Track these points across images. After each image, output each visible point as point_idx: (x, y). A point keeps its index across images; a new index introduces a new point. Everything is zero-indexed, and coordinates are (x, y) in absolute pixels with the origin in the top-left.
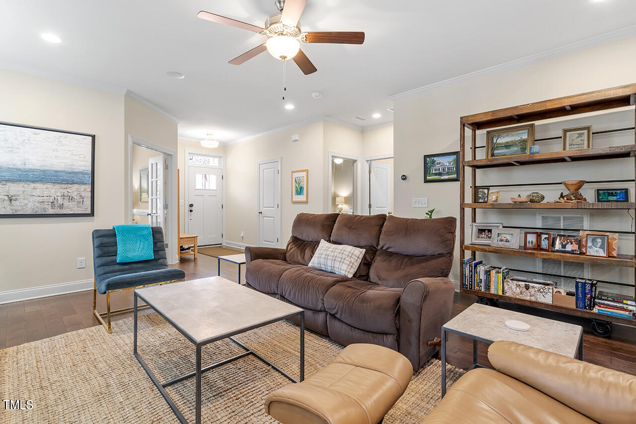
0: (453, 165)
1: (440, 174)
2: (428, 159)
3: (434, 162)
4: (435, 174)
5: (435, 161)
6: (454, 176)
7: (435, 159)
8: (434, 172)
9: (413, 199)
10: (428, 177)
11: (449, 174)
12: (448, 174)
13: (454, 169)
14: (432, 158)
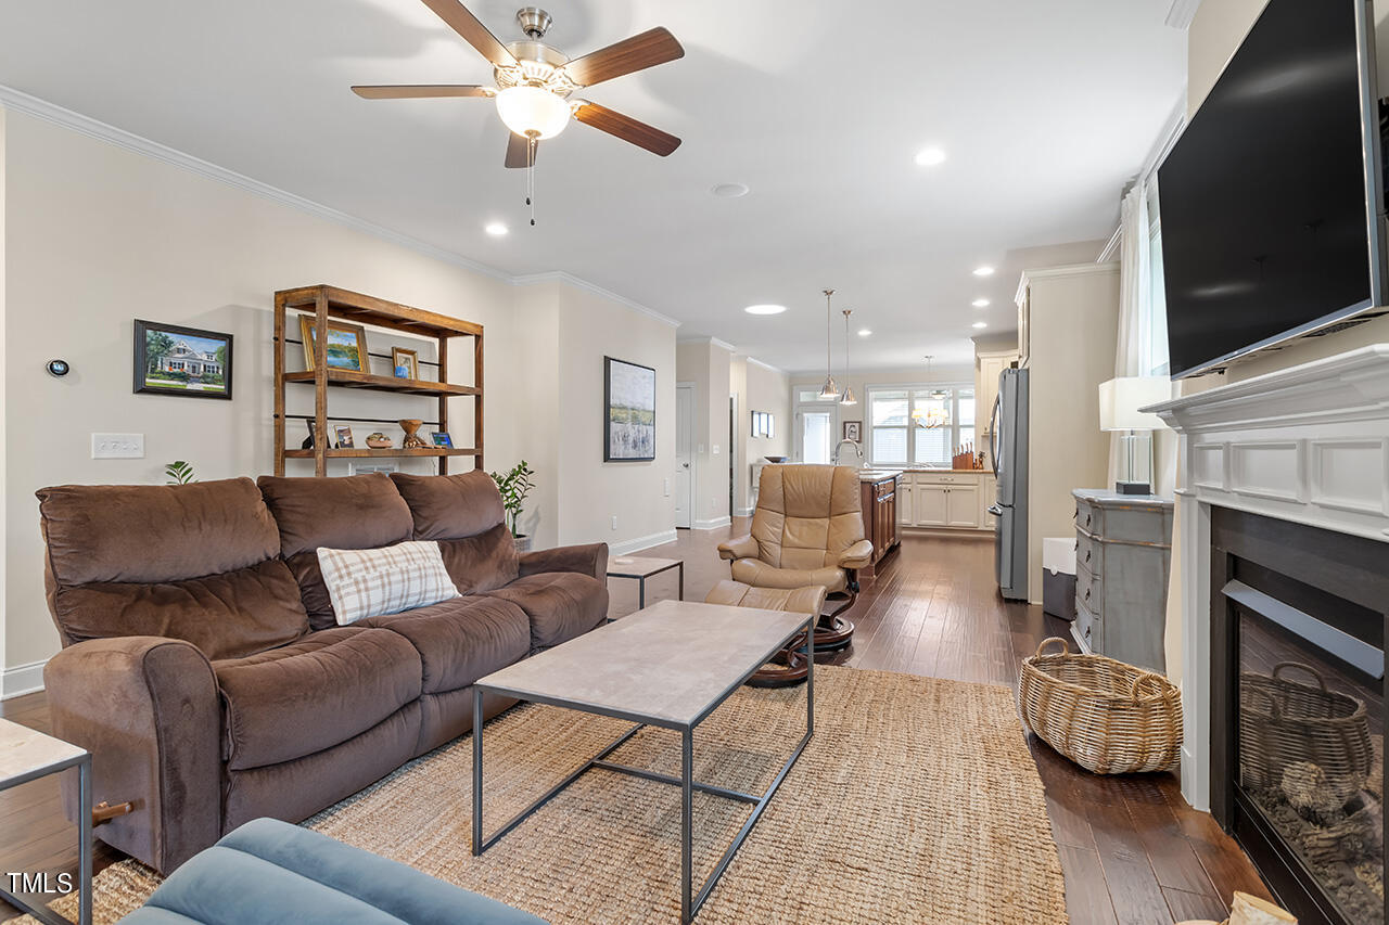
0: (216, 362)
1: (184, 377)
2: (149, 332)
3: (167, 344)
4: (169, 374)
5: (171, 343)
6: (221, 387)
7: (172, 337)
8: (167, 369)
9: (93, 435)
10: (147, 380)
11: (209, 380)
12: (204, 379)
13: (221, 372)
14: (164, 334)
